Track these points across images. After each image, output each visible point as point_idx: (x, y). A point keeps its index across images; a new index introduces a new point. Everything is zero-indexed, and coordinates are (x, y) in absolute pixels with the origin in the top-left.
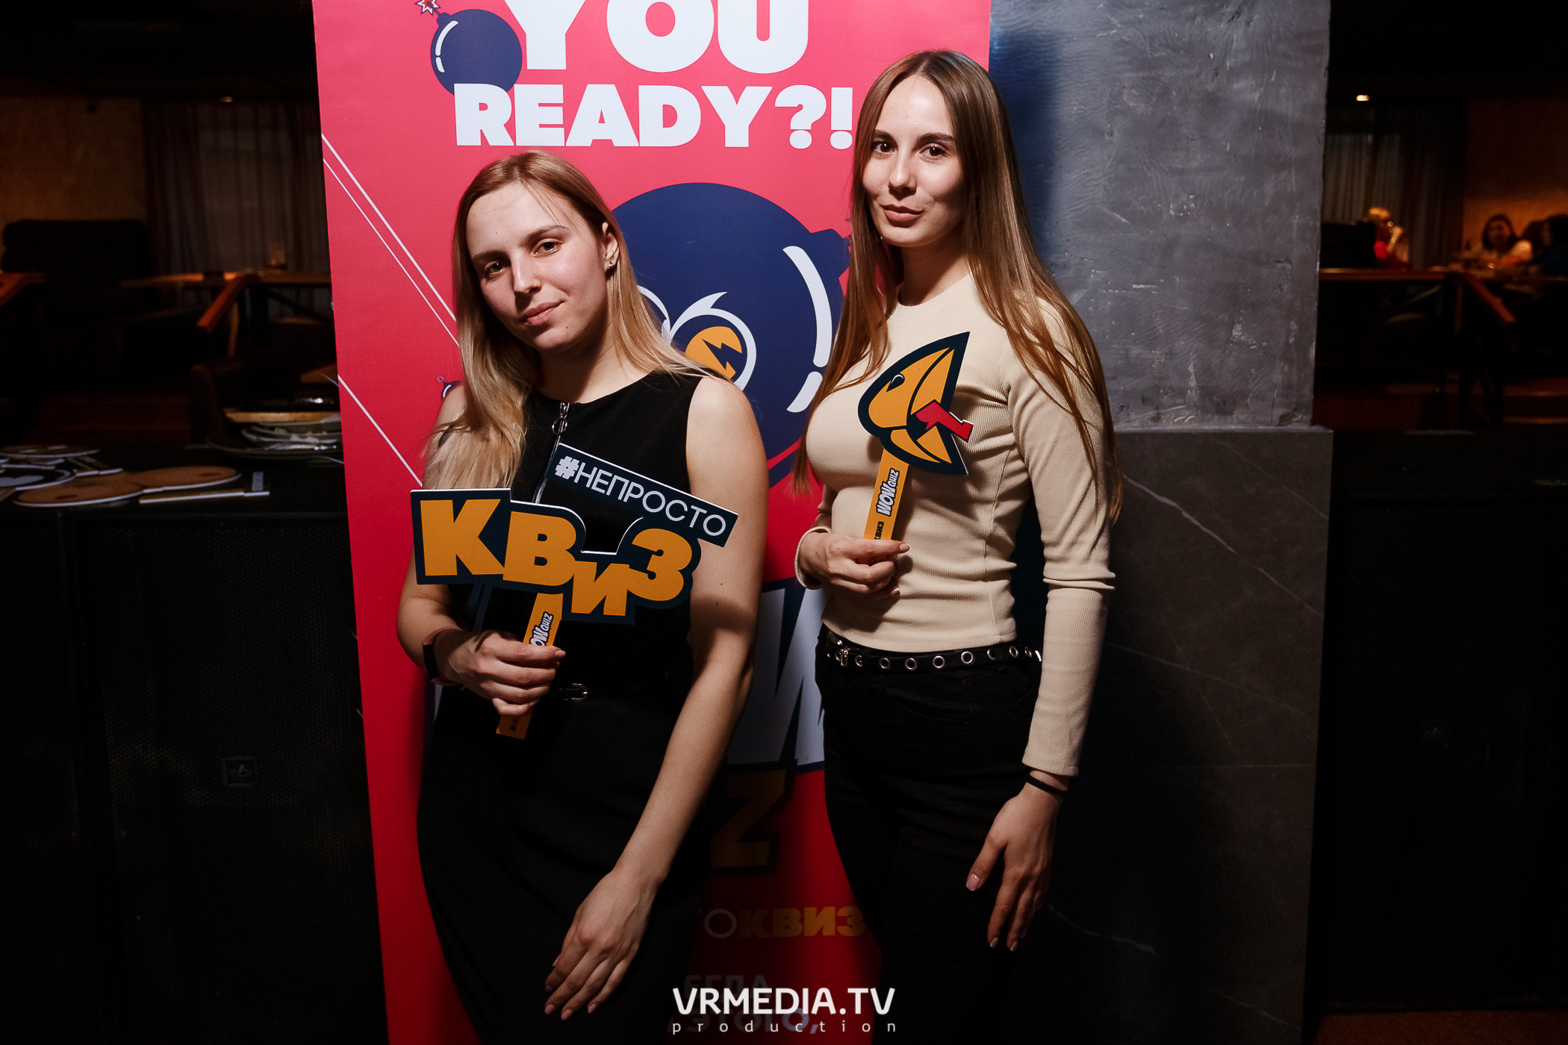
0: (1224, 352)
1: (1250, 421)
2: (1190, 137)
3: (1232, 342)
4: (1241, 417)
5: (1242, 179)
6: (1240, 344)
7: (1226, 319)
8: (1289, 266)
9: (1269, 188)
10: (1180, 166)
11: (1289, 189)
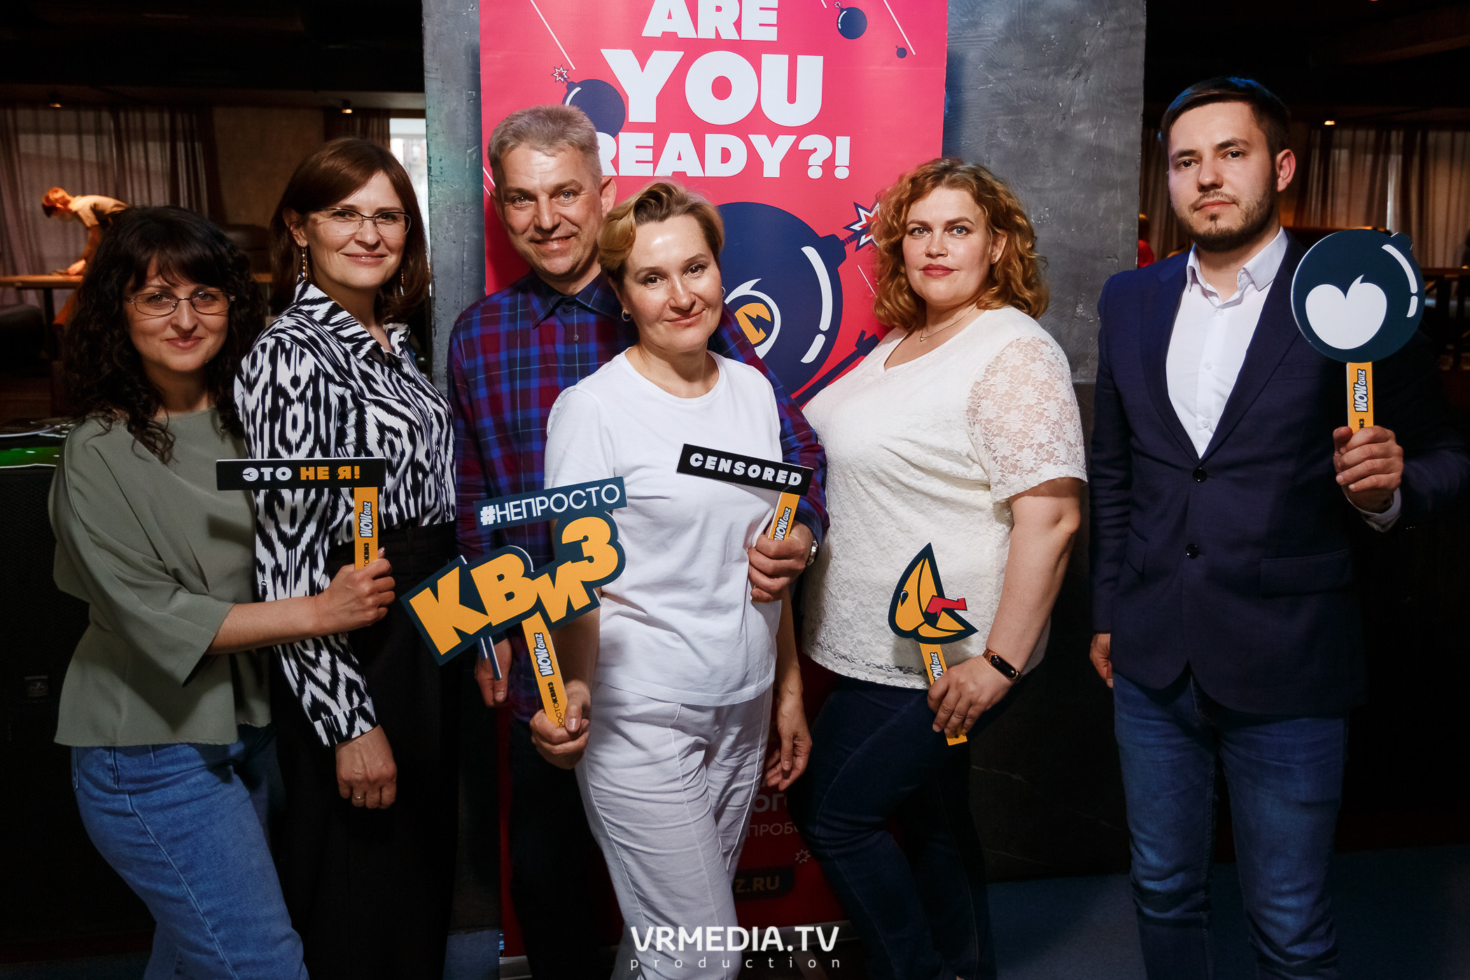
0: (1070, 324)
1: (1089, 376)
2: (1046, 165)
3: (1076, 317)
4: (1083, 373)
5: (1083, 196)
6: (1082, 318)
7: (1072, 300)
8: (1116, 261)
9: (1102, 202)
10: (1037, 186)
11: (1116, 204)
